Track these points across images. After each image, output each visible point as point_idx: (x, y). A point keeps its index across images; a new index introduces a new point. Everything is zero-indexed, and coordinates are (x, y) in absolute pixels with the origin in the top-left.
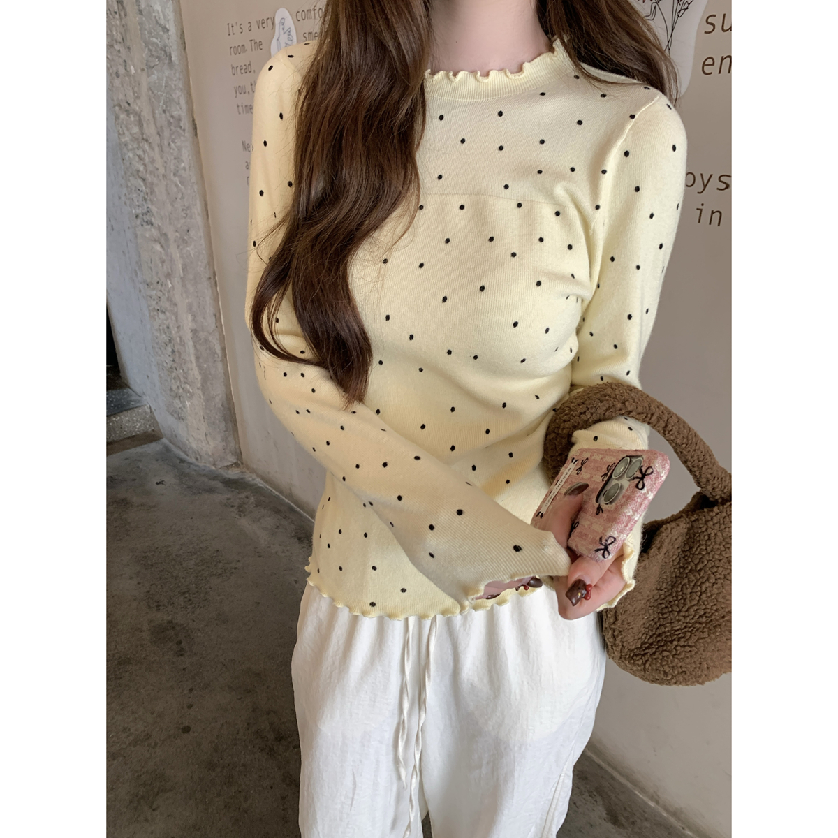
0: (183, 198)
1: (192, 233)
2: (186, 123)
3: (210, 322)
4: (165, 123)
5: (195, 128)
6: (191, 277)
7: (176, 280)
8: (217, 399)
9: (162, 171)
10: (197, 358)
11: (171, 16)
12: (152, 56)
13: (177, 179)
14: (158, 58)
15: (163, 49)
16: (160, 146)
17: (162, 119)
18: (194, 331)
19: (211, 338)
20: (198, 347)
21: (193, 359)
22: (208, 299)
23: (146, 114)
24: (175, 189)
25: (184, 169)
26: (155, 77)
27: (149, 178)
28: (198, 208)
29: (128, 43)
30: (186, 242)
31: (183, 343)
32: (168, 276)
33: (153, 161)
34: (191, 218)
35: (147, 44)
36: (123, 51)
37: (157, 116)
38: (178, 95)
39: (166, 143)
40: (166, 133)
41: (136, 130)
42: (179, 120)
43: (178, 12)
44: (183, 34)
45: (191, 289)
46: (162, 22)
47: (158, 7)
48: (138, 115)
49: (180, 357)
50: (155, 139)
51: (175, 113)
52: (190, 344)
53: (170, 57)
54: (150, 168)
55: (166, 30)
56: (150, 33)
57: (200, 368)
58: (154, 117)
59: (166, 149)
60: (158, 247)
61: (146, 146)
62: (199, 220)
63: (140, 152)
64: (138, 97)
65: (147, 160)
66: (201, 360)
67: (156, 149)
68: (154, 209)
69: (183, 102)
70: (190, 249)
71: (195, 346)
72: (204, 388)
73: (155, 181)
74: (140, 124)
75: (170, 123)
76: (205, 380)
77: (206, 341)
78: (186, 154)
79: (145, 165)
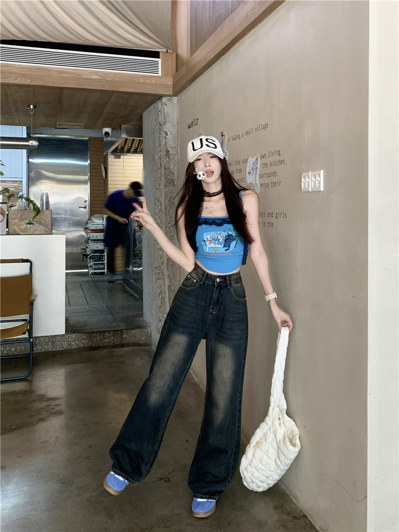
3: (177, 283)
4: (168, 205)
9: (164, 222)
11: (176, 169)
12: (167, 182)
14: (170, 183)
15: (172, 180)
22: (178, 273)
23: (163, 202)
26: (167, 189)
32: (162, 263)
35: (166, 179)
36: (160, 181)
37: (166, 202)
40: (168, 208)
42: (174, 203)
43: (178, 169)
46: (173, 171)
47: (172, 167)
48: (161, 202)
49: (164, 300)
50: (164, 210)
51: (173, 201)
52: (167, 292)
53: (173, 182)
54: (162, 221)
55: (173, 174)
56: (168, 175)
58: (165, 204)
59: (167, 214)
60: (161, 252)
61: (162, 213)
67: (164, 214)
75: (170, 204)
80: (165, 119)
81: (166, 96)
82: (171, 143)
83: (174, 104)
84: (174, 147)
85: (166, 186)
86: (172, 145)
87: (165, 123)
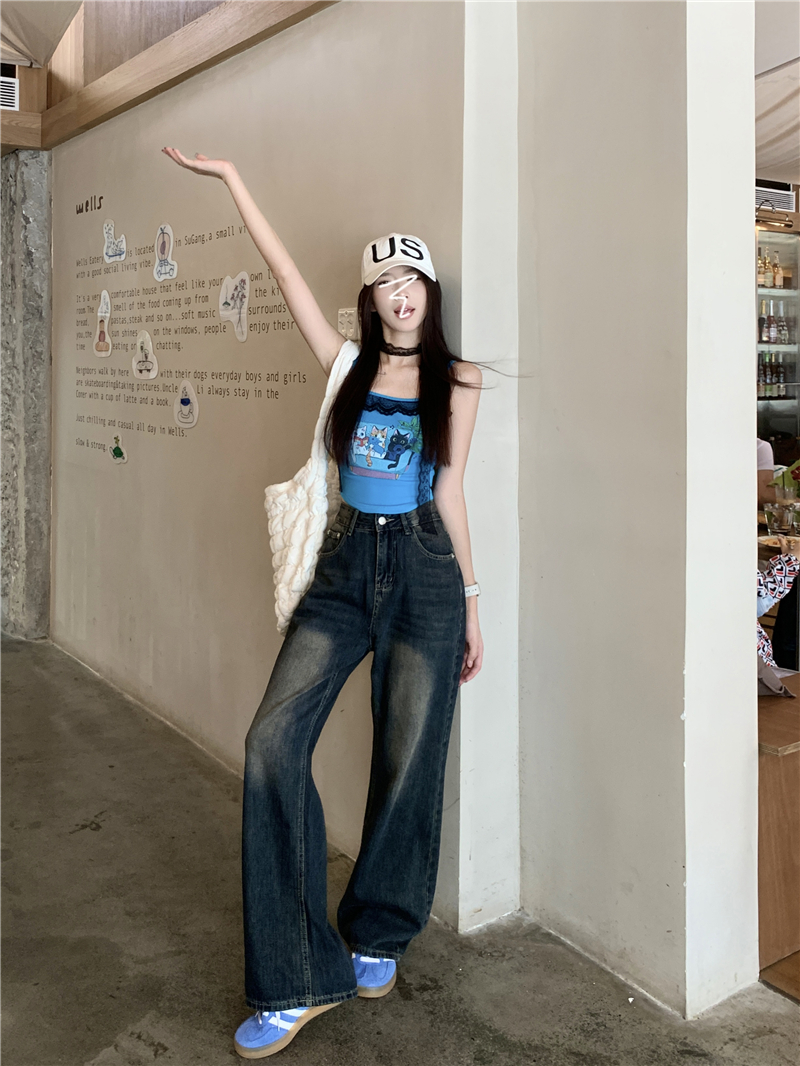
0: (35, 408)
1: (38, 434)
2: (45, 356)
3: (41, 505)
4: (30, 356)
5: (51, 359)
6: (32, 467)
7: (21, 471)
8: (38, 573)
9: (23, 388)
10: (27, 535)
11: (46, 288)
12: (28, 313)
13: (32, 394)
14: (33, 314)
15: (37, 308)
16: (24, 371)
17: (29, 353)
18: (28, 512)
19: (40, 519)
20: (29, 525)
21: (23, 536)
22: (43, 486)
23: (19, 350)
24: (30, 401)
25: (39, 387)
26: (28, 326)
27: (14, 394)
28: (44, 416)
29: (14, 305)
30: (32, 440)
31: (18, 524)
32: (15, 467)
33: (17, 382)
34: (39, 423)
35: (26, 305)
36: (10, 309)
37: (25, 349)
38: (43, 338)
39: (29, 369)
40: (30, 363)
41: (10, 360)
42: (41, 353)
43: (50, 287)
44: (51, 301)
45: (31, 477)
46: (39, 292)
47: (37, 283)
48: (13, 351)
49: (13, 537)
50: (21, 366)
51: (39, 350)
52: (23, 523)
53: (41, 313)
54: (16, 386)
55: (40, 297)
56: (29, 299)
57: (27, 543)
58: (23, 352)
59: (28, 373)
60: (12, 446)
61: (15, 372)
62: (45, 425)
63: (10, 376)
64: (15, 339)
65: (14, 382)
66: (29, 537)
67: (22, 373)
68: (13, 416)
69: (45, 342)
70: (35, 446)
71: (26, 524)
72: (28, 562)
73: (17, 395)
74: (13, 357)
75: (34, 356)
76: (29, 556)
77: (37, 521)
78: (42, 377)
79: (12, 385)
80: (25, 193)
81: (27, 149)
82: (37, 239)
83: (43, 164)
84: (43, 246)
85: (25, 320)
86: (38, 242)
87: (24, 200)
